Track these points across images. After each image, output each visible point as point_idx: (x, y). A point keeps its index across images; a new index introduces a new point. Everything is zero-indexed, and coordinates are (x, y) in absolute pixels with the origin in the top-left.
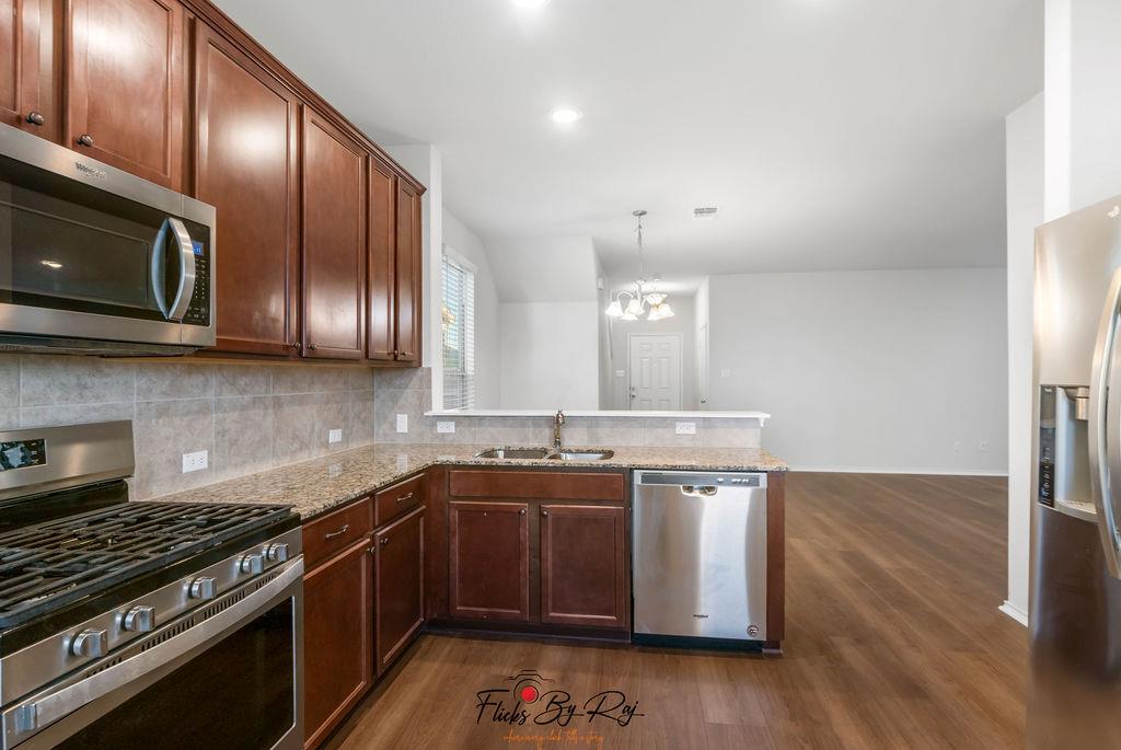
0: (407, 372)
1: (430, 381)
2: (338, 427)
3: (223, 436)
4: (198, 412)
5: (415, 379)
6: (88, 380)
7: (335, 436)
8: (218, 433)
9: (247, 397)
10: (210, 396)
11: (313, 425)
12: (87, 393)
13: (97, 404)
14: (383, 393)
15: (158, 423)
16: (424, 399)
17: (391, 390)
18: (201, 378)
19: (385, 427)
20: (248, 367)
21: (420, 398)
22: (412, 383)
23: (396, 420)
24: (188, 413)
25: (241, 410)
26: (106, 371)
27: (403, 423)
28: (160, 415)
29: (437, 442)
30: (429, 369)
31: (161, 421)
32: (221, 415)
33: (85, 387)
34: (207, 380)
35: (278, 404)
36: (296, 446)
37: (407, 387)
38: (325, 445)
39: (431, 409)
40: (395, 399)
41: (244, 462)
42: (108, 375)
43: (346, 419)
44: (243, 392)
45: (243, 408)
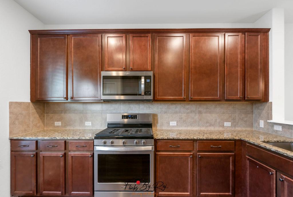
0: (264, 103)
1: (272, 107)
2: (230, 122)
3: (181, 119)
4: (174, 113)
5: (266, 107)
6: (150, 106)
7: (227, 124)
8: (180, 118)
9: (189, 111)
10: (177, 109)
11: (216, 120)
12: (150, 108)
13: (152, 110)
14: (256, 111)
15: (164, 114)
16: (269, 115)
17: (259, 111)
18: (175, 106)
19: (257, 124)
20: (190, 103)
21: (268, 114)
22: (266, 108)
23: (260, 122)
24: (172, 113)
25: (187, 113)
26: (154, 104)
27: (262, 124)
28: (165, 113)
29: (274, 133)
30: (271, 103)
31: (165, 114)
32: (180, 114)
33: (150, 107)
34: (176, 106)
35: (200, 112)
36: (208, 125)
37: (263, 110)
38: (223, 126)
39: (272, 119)
40: (260, 114)
41: (188, 126)
42: (154, 105)
43: (234, 119)
44: (188, 109)
45: (188, 113)
